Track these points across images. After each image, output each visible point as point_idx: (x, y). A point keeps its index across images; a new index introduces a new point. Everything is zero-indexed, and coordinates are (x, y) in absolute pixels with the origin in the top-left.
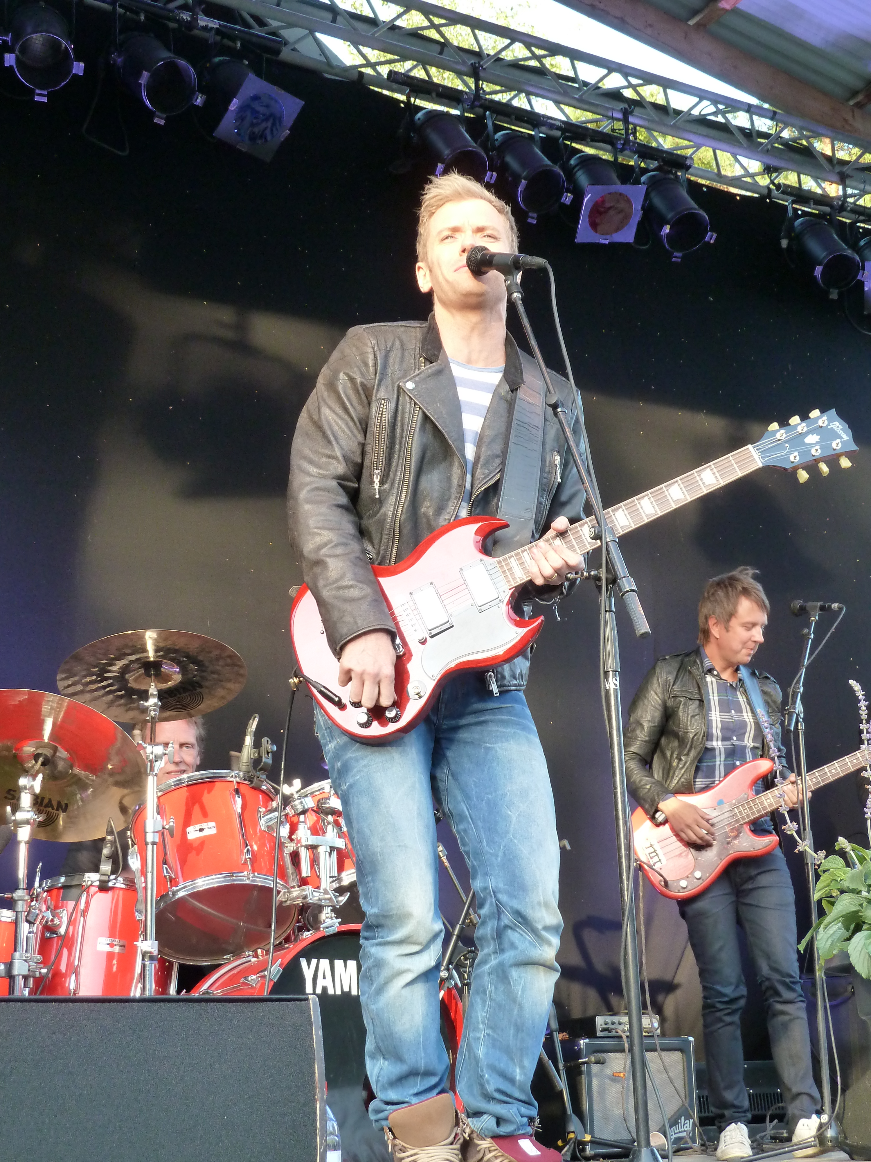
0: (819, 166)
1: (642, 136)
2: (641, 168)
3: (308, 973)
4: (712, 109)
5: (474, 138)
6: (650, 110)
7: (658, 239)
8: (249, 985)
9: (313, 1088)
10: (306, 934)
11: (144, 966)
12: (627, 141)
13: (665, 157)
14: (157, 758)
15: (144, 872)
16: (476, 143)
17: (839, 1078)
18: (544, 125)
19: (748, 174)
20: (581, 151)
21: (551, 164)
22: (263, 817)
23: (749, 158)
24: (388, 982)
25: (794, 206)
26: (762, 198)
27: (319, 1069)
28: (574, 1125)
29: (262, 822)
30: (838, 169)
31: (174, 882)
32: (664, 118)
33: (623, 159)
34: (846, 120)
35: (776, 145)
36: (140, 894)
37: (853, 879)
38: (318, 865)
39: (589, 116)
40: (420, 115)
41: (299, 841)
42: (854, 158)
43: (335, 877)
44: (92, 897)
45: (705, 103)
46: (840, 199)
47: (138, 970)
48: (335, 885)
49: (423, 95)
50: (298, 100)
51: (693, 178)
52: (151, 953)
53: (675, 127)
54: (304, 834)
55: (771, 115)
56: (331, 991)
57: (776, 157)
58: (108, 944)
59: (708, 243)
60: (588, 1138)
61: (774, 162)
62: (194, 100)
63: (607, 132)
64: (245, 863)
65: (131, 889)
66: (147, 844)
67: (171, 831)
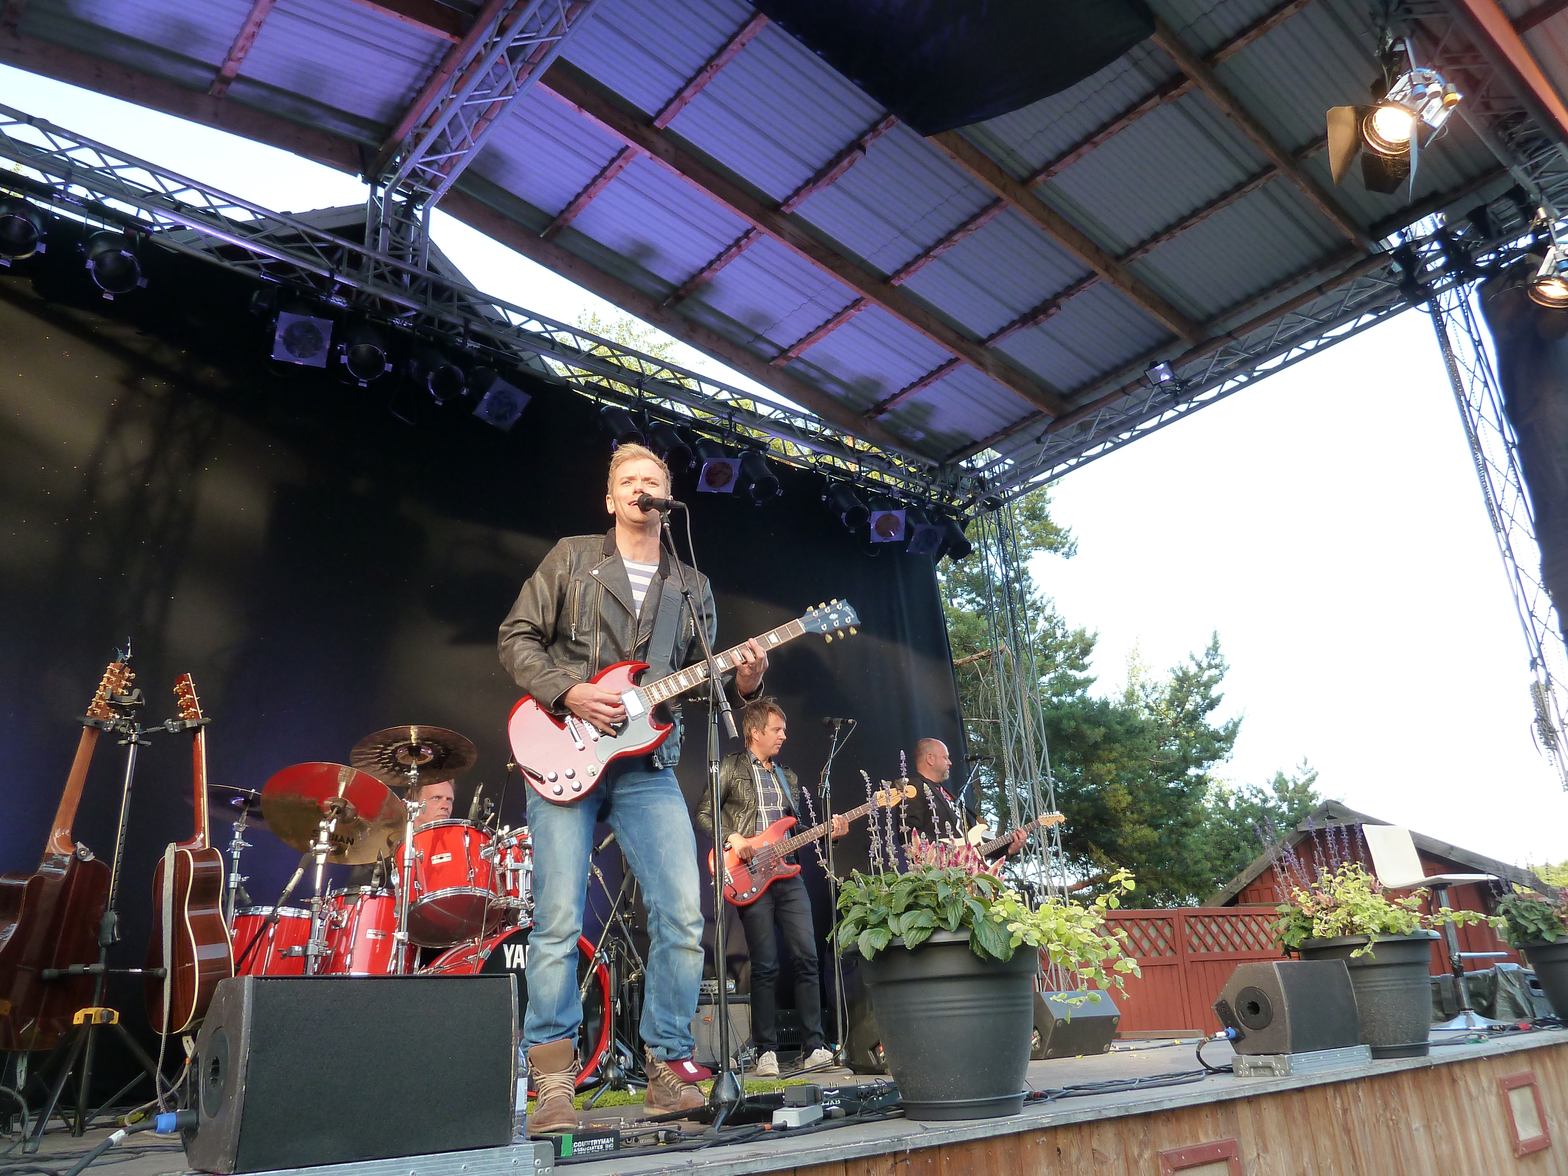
0: (846, 454)
1: (739, 429)
2: (738, 449)
3: (508, 955)
4: (783, 415)
5: (637, 425)
6: (745, 413)
7: (748, 492)
8: (469, 962)
9: (510, 1035)
10: (508, 928)
11: (398, 949)
12: (730, 432)
13: (753, 443)
14: (415, 810)
15: (401, 885)
16: (640, 427)
18: (680, 420)
19: (803, 455)
20: (702, 436)
21: (684, 443)
22: (483, 850)
23: (804, 446)
24: (540, 961)
25: (830, 476)
26: (811, 470)
29: (482, 853)
30: (856, 455)
31: (421, 893)
32: (753, 419)
33: (728, 443)
34: (861, 426)
35: (820, 439)
36: (398, 900)
37: (861, 896)
38: (518, 882)
39: (708, 415)
40: (603, 409)
41: (506, 866)
42: (866, 449)
44: (365, 901)
45: (778, 412)
46: (857, 473)
47: (394, 951)
49: (606, 397)
50: (527, 396)
51: (769, 456)
52: (403, 940)
53: (760, 425)
54: (509, 861)
55: (817, 421)
56: (523, 967)
57: (820, 446)
58: (374, 934)
59: (778, 496)
61: (818, 450)
62: (462, 391)
63: (718, 426)
64: (470, 881)
65: (392, 897)
66: (404, 867)
67: (421, 859)
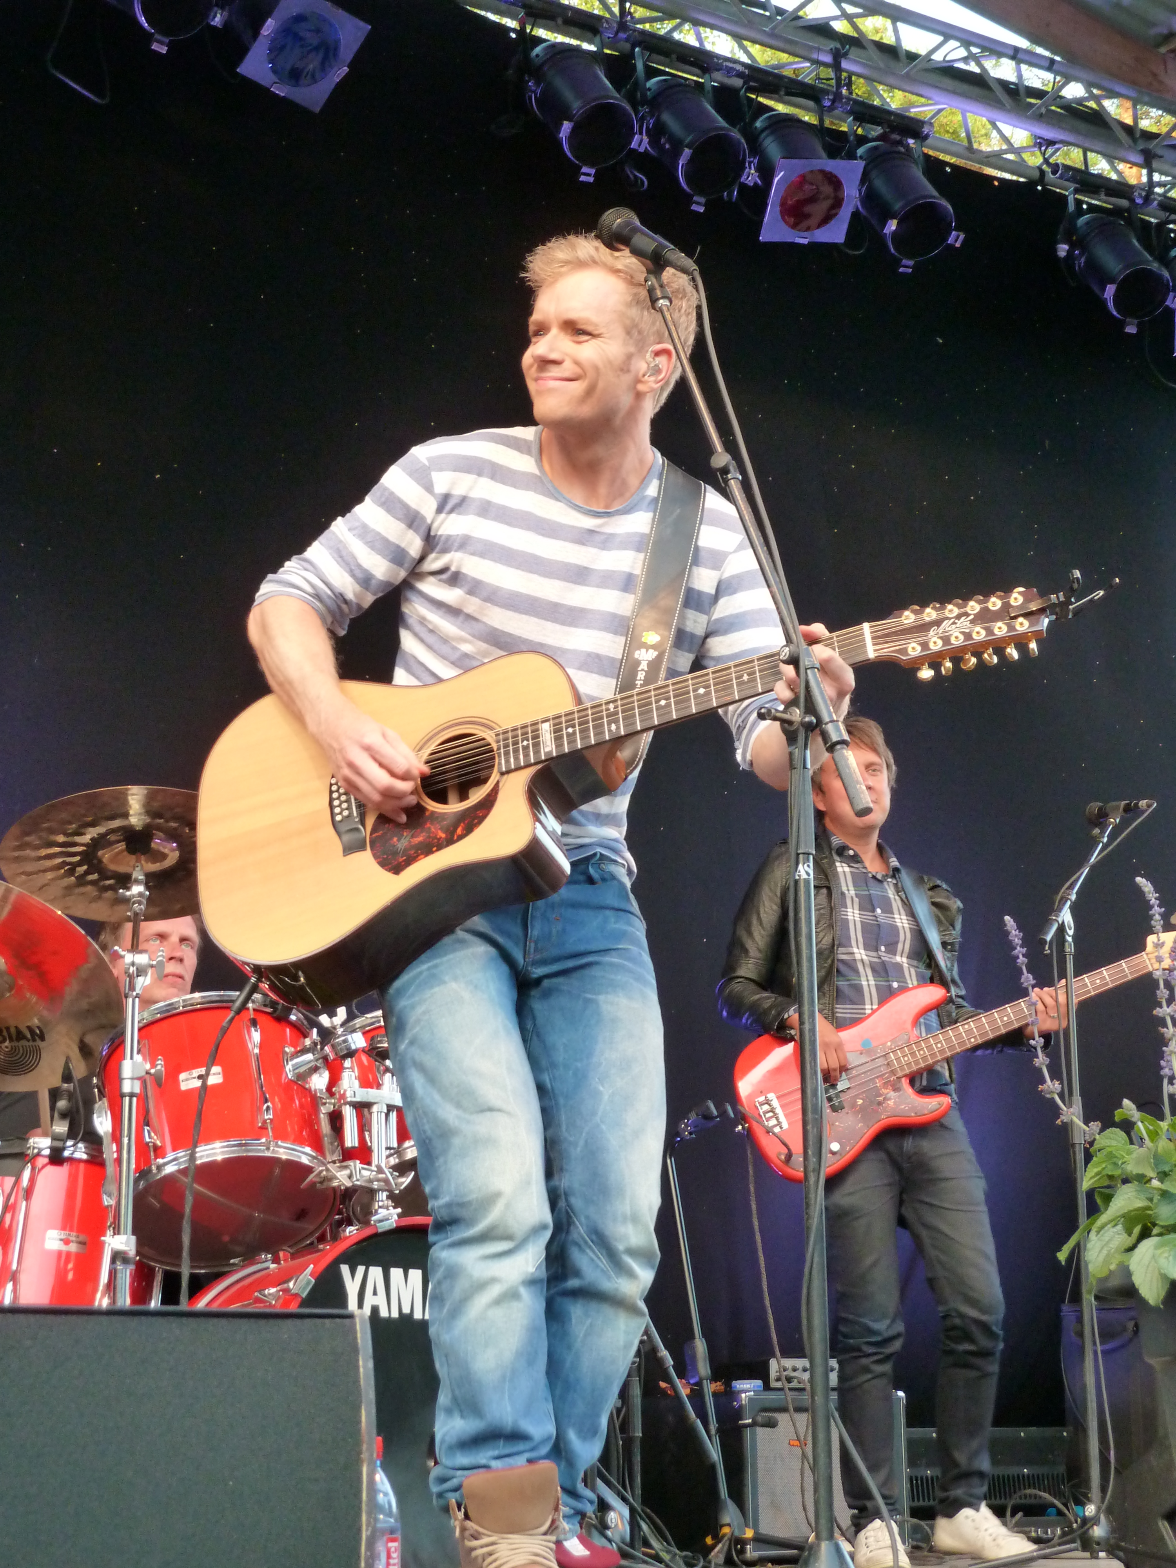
0: (1117, 142)
1: (860, 89)
2: (857, 135)
3: (352, 1287)
4: (962, 53)
5: (618, 86)
6: (873, 52)
7: (880, 239)
8: (267, 1302)
9: (358, 1443)
10: (351, 1231)
11: (113, 1274)
12: (838, 96)
13: (893, 121)
15: (116, 1136)
16: (619, 91)
17: (1112, 1453)
18: (718, 70)
19: (1012, 149)
20: (770, 109)
21: (726, 125)
22: (291, 1060)
23: (1014, 126)
24: (465, 1299)
25: (1077, 196)
26: (1031, 184)
27: (367, 1416)
28: (730, 1515)
29: (289, 1067)
30: (1141, 145)
31: (159, 1151)
32: (892, 64)
33: (832, 123)
34: (1155, 75)
35: (1053, 108)
36: (110, 1169)
37: (1139, 1161)
38: (370, 1131)
39: (784, 57)
40: (538, 50)
41: (343, 1096)
42: (1164, 130)
43: (393, 1148)
44: (40, 1171)
45: (953, 44)
46: (1143, 189)
47: (104, 1278)
48: (393, 1161)
49: (544, 21)
50: (362, 24)
51: (931, 153)
52: (125, 1253)
53: (907, 77)
54: (350, 1083)
55: (1047, 64)
56: (384, 1313)
57: (1053, 125)
58: (61, 1240)
59: (951, 247)
60: (749, 1534)
61: (1049, 133)
62: (211, 17)
63: (810, 82)
64: (264, 1128)
65: (96, 1161)
66: (123, 1096)
67: (157, 1080)
